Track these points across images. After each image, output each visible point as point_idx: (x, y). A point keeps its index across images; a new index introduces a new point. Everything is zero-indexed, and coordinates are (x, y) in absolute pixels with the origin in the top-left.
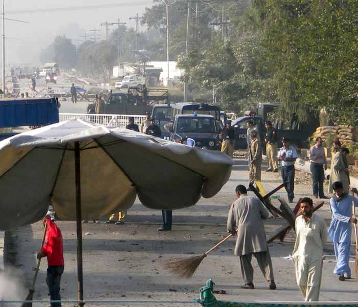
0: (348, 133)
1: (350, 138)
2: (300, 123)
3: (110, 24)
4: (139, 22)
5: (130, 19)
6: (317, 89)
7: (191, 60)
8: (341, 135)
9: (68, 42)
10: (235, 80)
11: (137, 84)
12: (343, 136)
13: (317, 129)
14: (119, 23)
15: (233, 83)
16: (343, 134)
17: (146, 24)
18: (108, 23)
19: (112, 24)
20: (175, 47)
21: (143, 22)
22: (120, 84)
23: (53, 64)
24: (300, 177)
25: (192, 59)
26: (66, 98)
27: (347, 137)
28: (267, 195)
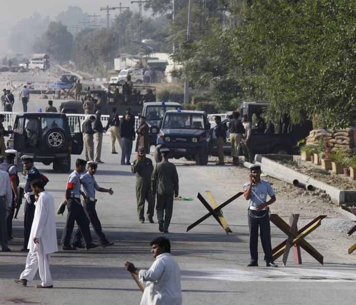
0: (345, 137)
1: (348, 143)
2: (293, 125)
3: (111, 9)
4: (142, 6)
5: (132, 2)
6: (297, 85)
7: (183, 52)
8: (337, 139)
9: (63, 30)
10: (230, 75)
11: (136, 79)
12: (339, 141)
13: (311, 132)
14: (121, 8)
15: (228, 78)
16: (340, 139)
17: (151, 9)
18: (109, 7)
19: (114, 9)
20: (175, 37)
21: (147, 7)
22: (116, 80)
23: (43, 55)
24: (277, 188)
25: (185, 51)
26: (48, 95)
27: (344, 142)
28: (219, 207)
